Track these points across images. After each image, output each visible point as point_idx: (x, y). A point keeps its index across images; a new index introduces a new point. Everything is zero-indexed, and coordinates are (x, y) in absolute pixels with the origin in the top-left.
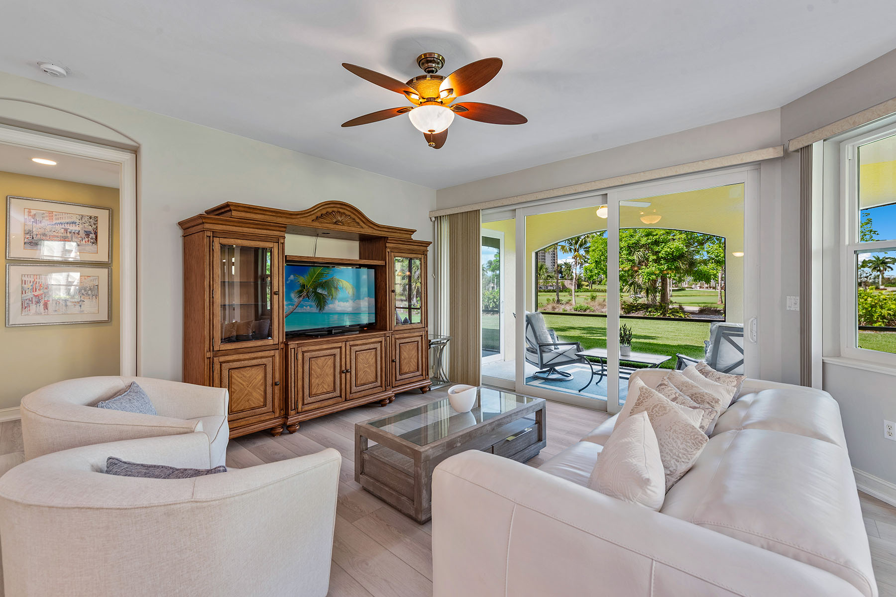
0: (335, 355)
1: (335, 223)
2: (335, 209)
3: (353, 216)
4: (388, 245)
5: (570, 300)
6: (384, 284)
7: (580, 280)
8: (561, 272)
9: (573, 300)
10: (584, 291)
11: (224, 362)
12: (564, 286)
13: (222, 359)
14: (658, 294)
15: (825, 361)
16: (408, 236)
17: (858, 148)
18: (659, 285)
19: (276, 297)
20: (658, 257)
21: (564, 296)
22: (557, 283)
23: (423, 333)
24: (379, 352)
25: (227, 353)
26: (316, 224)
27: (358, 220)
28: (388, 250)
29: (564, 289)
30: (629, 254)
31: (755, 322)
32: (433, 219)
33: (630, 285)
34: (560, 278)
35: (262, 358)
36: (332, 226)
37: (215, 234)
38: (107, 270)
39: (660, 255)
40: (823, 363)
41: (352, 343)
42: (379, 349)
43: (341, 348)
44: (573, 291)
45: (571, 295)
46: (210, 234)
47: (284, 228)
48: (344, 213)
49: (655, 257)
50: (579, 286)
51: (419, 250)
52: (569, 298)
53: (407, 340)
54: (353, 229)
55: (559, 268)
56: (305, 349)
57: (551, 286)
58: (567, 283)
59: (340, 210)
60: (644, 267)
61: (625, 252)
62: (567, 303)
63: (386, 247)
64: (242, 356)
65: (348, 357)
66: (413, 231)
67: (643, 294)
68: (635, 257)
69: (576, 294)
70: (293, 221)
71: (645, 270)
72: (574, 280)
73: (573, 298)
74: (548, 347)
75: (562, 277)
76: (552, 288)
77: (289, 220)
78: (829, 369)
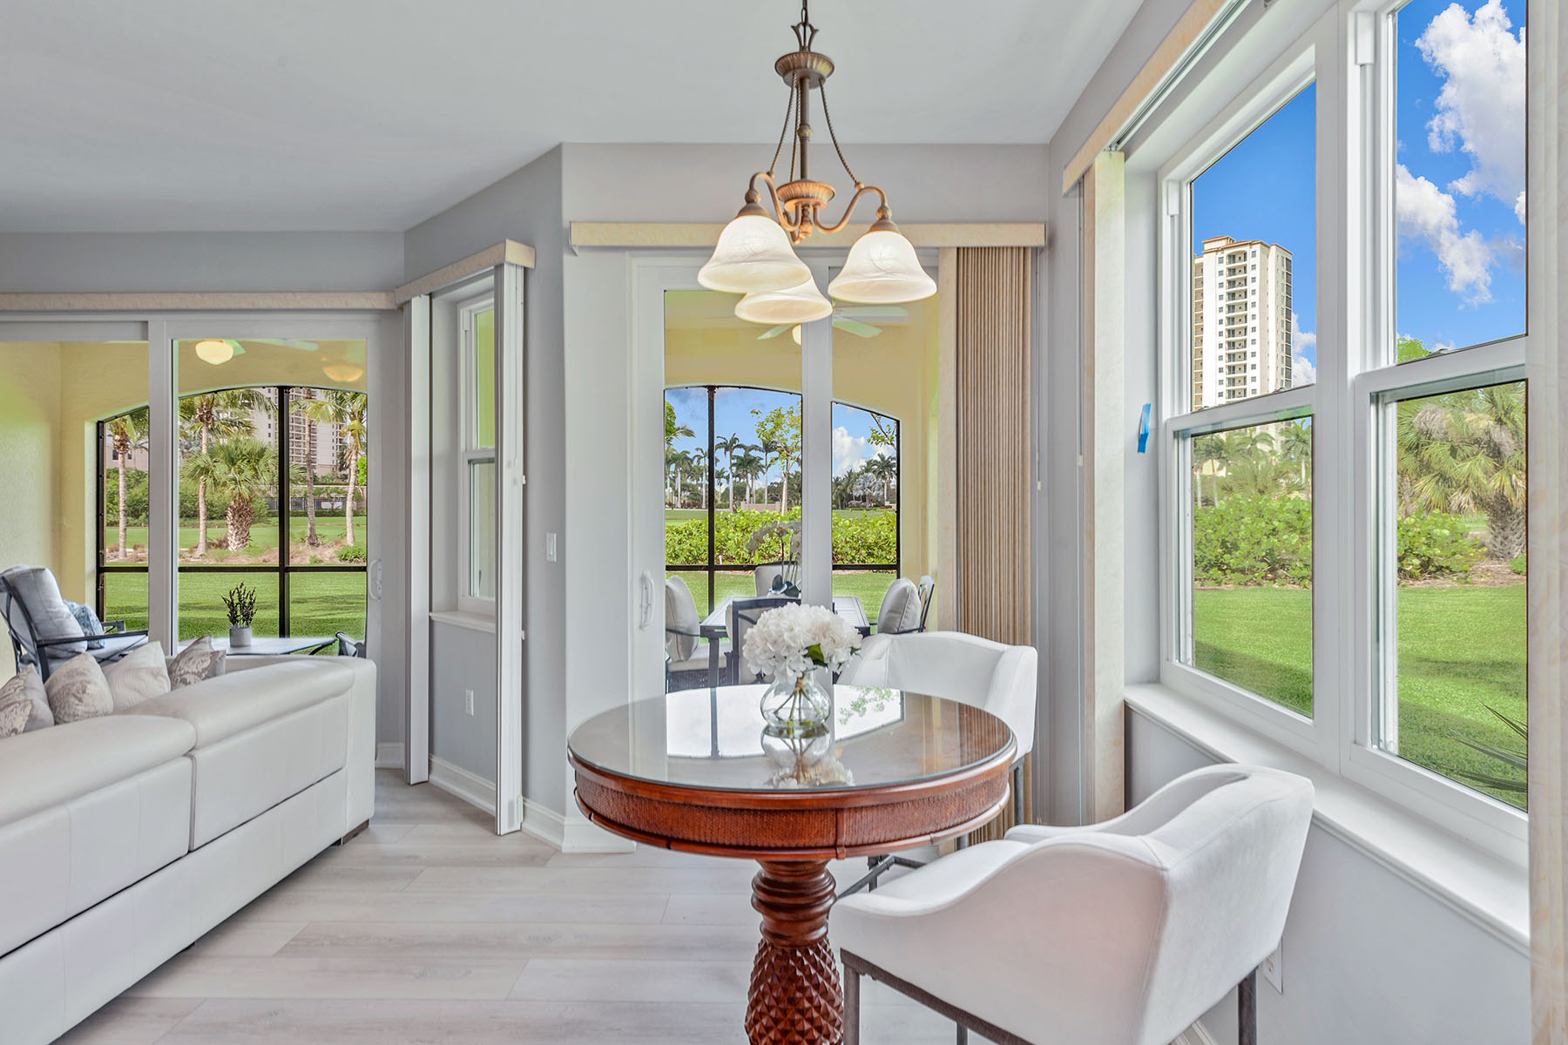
9: (349, 535)
15: (433, 618)
17: (476, 316)
31: (379, 566)
40: (431, 622)
74: (67, 646)
78: (438, 629)
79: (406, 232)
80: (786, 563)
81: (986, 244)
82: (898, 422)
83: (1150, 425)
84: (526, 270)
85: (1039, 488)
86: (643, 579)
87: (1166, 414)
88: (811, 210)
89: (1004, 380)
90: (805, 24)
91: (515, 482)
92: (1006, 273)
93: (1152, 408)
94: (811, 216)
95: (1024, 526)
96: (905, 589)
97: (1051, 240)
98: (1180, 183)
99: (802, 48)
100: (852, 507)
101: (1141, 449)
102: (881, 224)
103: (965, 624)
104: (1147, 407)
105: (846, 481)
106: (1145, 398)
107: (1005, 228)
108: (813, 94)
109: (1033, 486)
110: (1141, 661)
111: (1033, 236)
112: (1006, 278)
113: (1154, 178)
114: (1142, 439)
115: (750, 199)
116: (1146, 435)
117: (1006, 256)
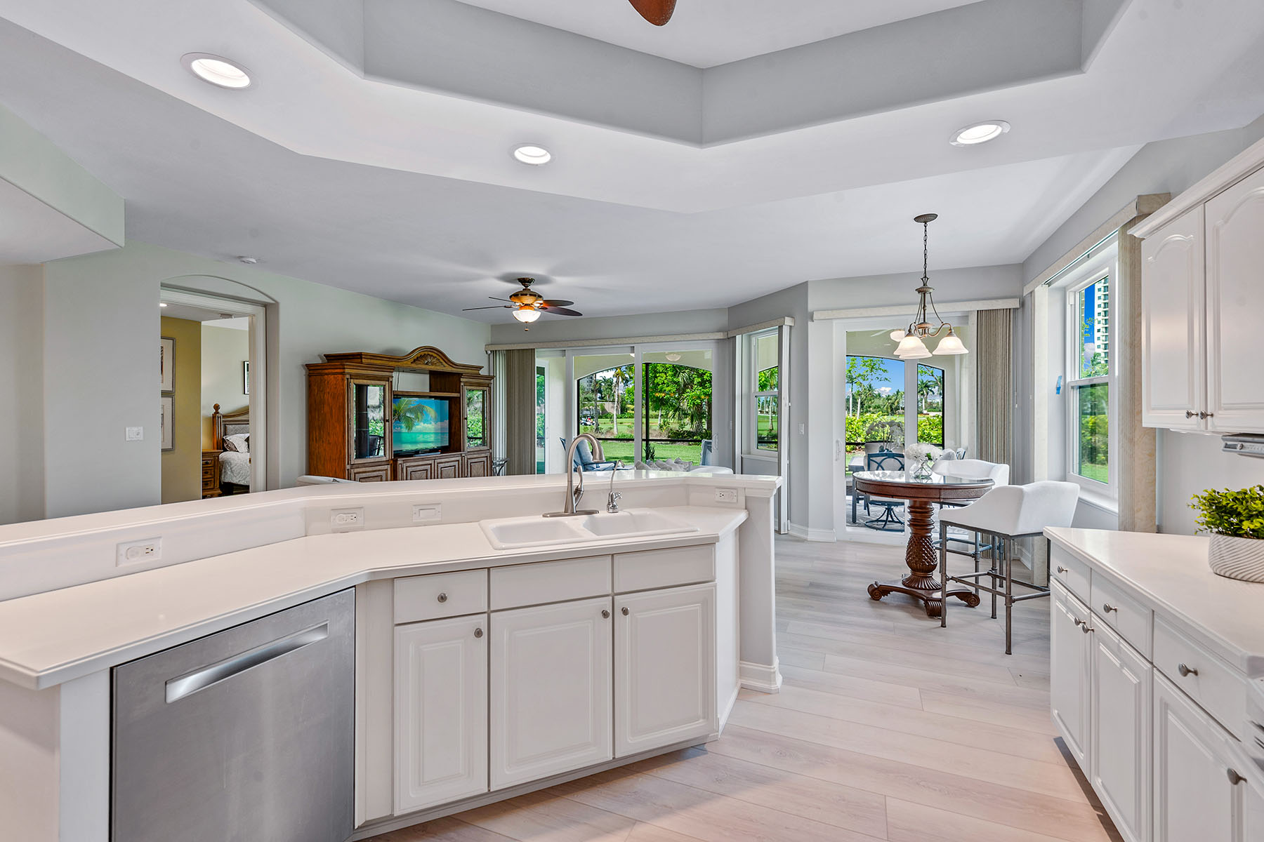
0: (427, 470)
1: (427, 364)
2: (426, 353)
3: (438, 357)
4: (462, 380)
5: (611, 428)
6: (458, 413)
7: (624, 402)
8: (600, 392)
9: (615, 428)
10: (630, 417)
11: (357, 473)
12: (604, 410)
13: (356, 470)
14: (704, 420)
15: (743, 457)
16: (477, 372)
18: (705, 408)
19: (387, 423)
20: (703, 380)
21: (604, 424)
22: (596, 406)
23: (488, 454)
24: (457, 469)
25: (359, 466)
26: (414, 365)
27: (441, 360)
28: (462, 384)
29: (604, 414)
30: (674, 375)
32: (489, 352)
33: (675, 411)
34: (598, 399)
35: (379, 471)
36: (424, 366)
37: (352, 376)
38: (171, 399)
39: (705, 377)
41: (439, 461)
42: (457, 466)
43: (431, 464)
44: (615, 416)
45: (612, 422)
46: (348, 376)
47: (393, 369)
48: (432, 356)
49: (700, 380)
50: (623, 410)
51: (485, 384)
52: (610, 425)
53: (476, 460)
54: (438, 368)
55: (598, 386)
56: (408, 464)
57: (587, 410)
58: (608, 406)
59: (430, 353)
60: (688, 390)
61: (670, 373)
62: (607, 432)
63: (461, 382)
64: (368, 469)
65: (436, 472)
66: (481, 368)
67: (687, 420)
68: (680, 379)
69: (620, 420)
70: (399, 364)
71: (689, 393)
72: (616, 403)
73: (615, 425)
75: (602, 398)
76: (588, 413)
77: (397, 364)
78: (744, 460)
79: (729, 308)
80: (886, 441)
81: (991, 309)
82: (943, 371)
83: (1062, 384)
84: (791, 326)
85: (1016, 406)
86: (837, 442)
87: (1068, 380)
88: (927, 330)
89: (1000, 363)
90: (925, 277)
91: (786, 405)
92: (1000, 321)
93: (1063, 378)
94: (927, 332)
95: (1009, 423)
96: (949, 453)
97: (1023, 304)
98: (1075, 292)
99: (924, 285)
100: (899, 414)
101: (1058, 393)
102: (950, 334)
103: (981, 456)
104: (1060, 377)
105: (895, 398)
106: (1060, 373)
107: (1000, 301)
108: (927, 296)
109: (1014, 406)
110: (1057, 471)
111: (1014, 304)
112: (1000, 322)
113: (1064, 290)
114: (1058, 389)
115: (910, 331)
116: (1060, 388)
117: (999, 313)
